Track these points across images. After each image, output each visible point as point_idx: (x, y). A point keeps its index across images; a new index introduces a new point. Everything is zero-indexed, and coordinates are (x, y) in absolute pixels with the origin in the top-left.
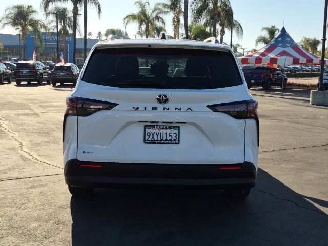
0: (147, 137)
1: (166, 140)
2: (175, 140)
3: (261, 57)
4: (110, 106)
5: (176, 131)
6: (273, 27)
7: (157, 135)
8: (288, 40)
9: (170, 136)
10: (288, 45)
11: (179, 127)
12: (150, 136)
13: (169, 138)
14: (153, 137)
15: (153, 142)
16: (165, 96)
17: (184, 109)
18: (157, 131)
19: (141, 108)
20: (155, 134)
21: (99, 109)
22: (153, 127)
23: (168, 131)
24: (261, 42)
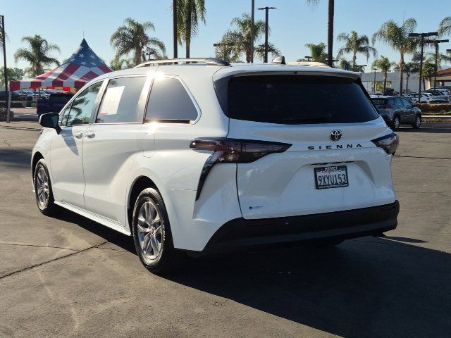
0: (319, 182)
1: (337, 184)
2: (344, 183)
3: (61, 80)
4: (283, 147)
5: (344, 172)
6: (37, 36)
7: (328, 179)
8: (93, 57)
9: (339, 178)
10: (94, 64)
11: (345, 167)
12: (321, 180)
13: (339, 181)
14: (324, 182)
15: (325, 187)
16: (339, 132)
17: (354, 146)
18: (327, 174)
19: (317, 148)
20: (326, 178)
21: (269, 153)
22: (323, 169)
23: (337, 173)
24: (23, 58)
